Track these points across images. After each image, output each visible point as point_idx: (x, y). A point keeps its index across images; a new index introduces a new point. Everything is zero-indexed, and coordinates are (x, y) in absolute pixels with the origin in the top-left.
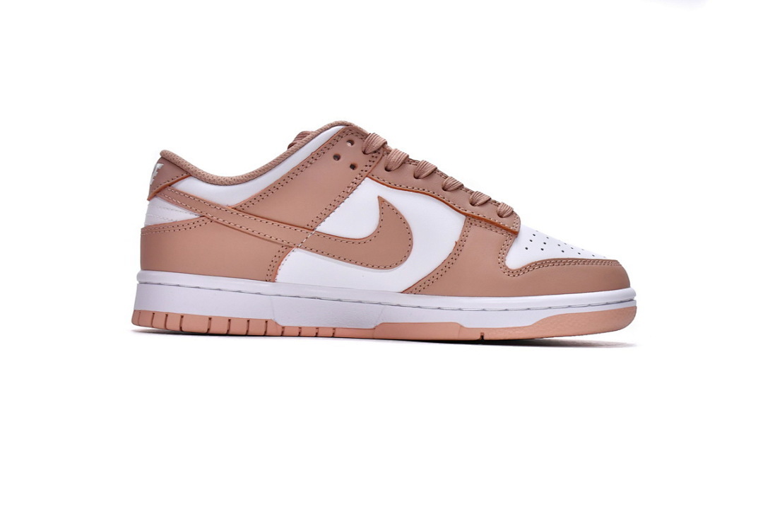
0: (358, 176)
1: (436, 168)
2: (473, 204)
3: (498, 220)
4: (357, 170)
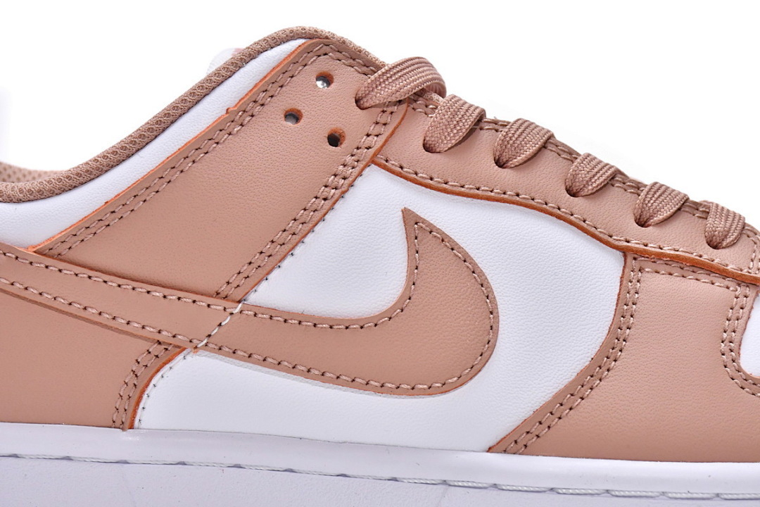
0: (349, 159)
1: (552, 136)
2: (642, 223)
3: (708, 254)
4: (346, 145)
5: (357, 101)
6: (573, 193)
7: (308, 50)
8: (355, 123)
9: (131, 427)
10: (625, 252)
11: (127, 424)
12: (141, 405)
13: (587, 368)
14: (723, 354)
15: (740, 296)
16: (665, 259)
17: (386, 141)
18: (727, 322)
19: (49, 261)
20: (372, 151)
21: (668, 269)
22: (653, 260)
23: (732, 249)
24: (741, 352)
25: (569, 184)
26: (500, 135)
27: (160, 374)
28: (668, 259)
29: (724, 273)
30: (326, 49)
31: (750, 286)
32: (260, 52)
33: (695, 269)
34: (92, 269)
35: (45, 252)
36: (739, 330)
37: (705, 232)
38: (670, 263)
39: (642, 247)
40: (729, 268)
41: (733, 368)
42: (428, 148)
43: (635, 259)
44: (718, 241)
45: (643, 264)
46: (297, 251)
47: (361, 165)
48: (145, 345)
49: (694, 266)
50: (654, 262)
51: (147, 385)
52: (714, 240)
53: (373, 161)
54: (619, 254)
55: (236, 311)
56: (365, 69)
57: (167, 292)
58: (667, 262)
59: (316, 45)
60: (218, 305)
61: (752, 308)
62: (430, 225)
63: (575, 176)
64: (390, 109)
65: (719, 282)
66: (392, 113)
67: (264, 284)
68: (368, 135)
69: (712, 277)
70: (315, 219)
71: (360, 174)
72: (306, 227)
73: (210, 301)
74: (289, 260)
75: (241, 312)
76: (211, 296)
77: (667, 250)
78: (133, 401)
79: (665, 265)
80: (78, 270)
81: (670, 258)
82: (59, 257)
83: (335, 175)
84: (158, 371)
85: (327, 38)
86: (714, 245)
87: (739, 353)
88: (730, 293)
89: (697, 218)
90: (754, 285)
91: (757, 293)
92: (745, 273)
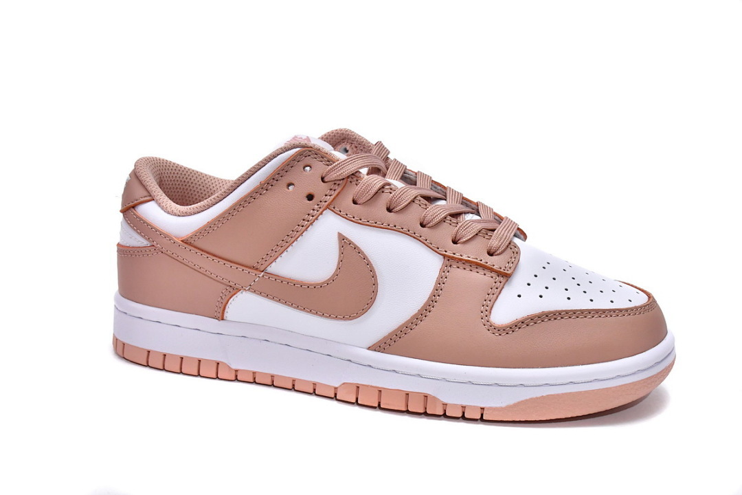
5: (323, 179)
6: (422, 225)
7: (300, 154)
8: (320, 189)
9: (223, 319)
10: (444, 256)
11: (220, 318)
12: (226, 311)
13: (416, 314)
14: (482, 313)
15: (497, 282)
16: (463, 261)
17: (334, 199)
18: (487, 296)
19: (186, 246)
20: (327, 203)
21: (464, 266)
22: (457, 262)
23: (499, 256)
24: (492, 312)
25: (422, 220)
26: (391, 195)
27: (232, 299)
29: (492, 270)
30: (310, 153)
31: (504, 277)
32: (278, 155)
33: (478, 267)
34: (203, 251)
35: (185, 242)
36: (492, 301)
37: (487, 247)
38: (465, 263)
39: (452, 255)
40: (494, 267)
41: (486, 320)
42: (355, 202)
43: (448, 260)
44: (493, 252)
45: (452, 263)
46: (289, 249)
47: (321, 210)
48: (225, 287)
49: (477, 265)
51: (227, 303)
52: (491, 251)
53: (328, 207)
54: (442, 257)
55: (260, 276)
56: (328, 163)
57: (232, 264)
58: (463, 263)
59: (305, 151)
60: (253, 272)
61: (503, 288)
62: (350, 241)
63: (425, 217)
64: (338, 182)
65: (488, 274)
66: (339, 185)
67: (274, 263)
68: (326, 195)
69: (486, 272)
70: (297, 236)
71: (321, 214)
72: (293, 239)
73: (249, 270)
74: (285, 253)
75: (263, 276)
76: (250, 268)
77: (465, 257)
78: (222, 309)
80: (197, 251)
81: (465, 261)
82: (190, 244)
83: (309, 215)
84: (231, 298)
85: (311, 147)
86: (490, 254)
87: (490, 312)
88: (493, 280)
89: (485, 239)
90: (506, 276)
91: (507, 280)
92: (502, 270)
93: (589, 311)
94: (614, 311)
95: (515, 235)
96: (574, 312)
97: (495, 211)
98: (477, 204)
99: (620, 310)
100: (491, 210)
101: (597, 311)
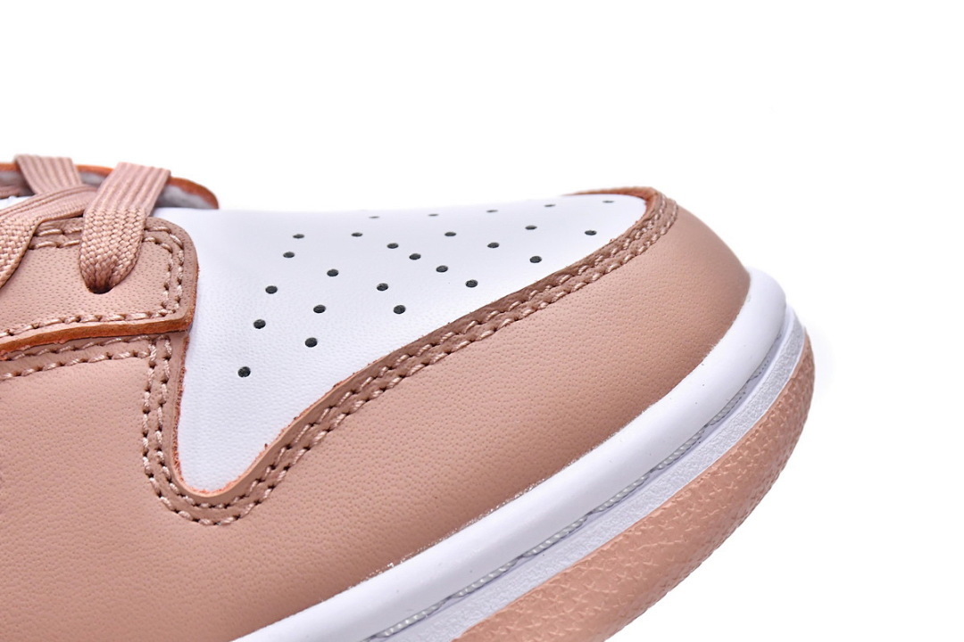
14: (151, 476)
15: (158, 362)
16: (23, 349)
18: (145, 415)
21: (37, 361)
22: (6, 358)
23: (130, 280)
28: (28, 346)
29: (127, 334)
31: (171, 335)
33: (77, 344)
36: (168, 424)
37: (81, 269)
38: (34, 350)
40: (129, 321)
41: (171, 494)
44: (105, 277)
49: (72, 340)
50: (9, 359)
52: (98, 278)
58: (27, 352)
65: (120, 348)
79: (28, 359)
81: (30, 344)
86: (100, 285)
87: (177, 464)
88: (142, 363)
89: (64, 251)
90: (175, 331)
91: (187, 343)
92: (157, 319)
93: (479, 317)
94: (551, 281)
95: (161, 203)
96: (433, 340)
97: (78, 161)
98: (16, 167)
99: (572, 272)
100: (64, 162)
101: (501, 306)
